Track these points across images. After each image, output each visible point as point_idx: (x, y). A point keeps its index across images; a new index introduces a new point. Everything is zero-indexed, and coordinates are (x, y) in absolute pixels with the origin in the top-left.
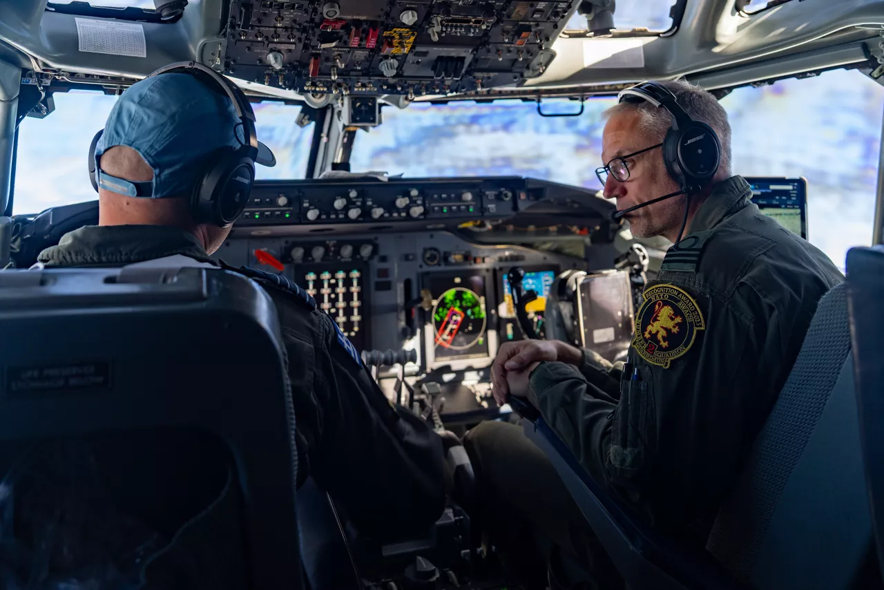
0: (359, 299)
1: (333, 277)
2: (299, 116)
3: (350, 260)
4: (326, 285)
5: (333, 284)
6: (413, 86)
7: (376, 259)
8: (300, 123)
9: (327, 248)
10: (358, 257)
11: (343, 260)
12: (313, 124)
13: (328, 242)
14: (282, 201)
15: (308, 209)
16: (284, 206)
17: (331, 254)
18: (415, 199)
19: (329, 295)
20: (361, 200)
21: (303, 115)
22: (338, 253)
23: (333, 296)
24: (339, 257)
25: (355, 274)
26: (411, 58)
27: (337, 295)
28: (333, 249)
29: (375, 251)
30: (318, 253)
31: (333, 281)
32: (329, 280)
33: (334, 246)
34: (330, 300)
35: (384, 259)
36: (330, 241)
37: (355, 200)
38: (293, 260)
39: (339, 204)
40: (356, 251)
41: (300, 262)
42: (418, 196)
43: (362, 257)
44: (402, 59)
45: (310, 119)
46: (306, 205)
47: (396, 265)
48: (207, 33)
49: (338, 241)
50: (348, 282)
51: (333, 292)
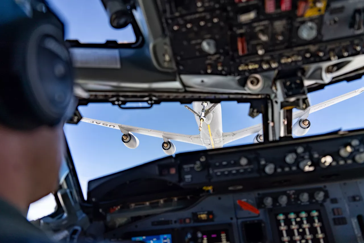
0: (322, 232)
1: (298, 216)
2: (250, 111)
3: (308, 203)
4: (294, 223)
5: (299, 222)
6: (333, 50)
7: (328, 201)
8: (252, 115)
9: (289, 197)
10: (314, 201)
11: (302, 204)
12: (261, 115)
13: (288, 192)
14: (244, 161)
15: (265, 166)
16: (246, 165)
17: (293, 200)
18: (357, 148)
19: (298, 230)
20: (307, 153)
21: (252, 109)
22: (297, 199)
23: (301, 230)
24: (299, 202)
25: (315, 214)
26: (327, 18)
27: (304, 229)
28: (293, 196)
29: (326, 196)
30: (283, 200)
31: (298, 219)
32: (295, 219)
33: (294, 194)
34: (299, 233)
35: (334, 201)
36: (290, 190)
37: (302, 155)
38: (265, 206)
39: (290, 158)
40: (312, 196)
41: (271, 207)
42: (359, 145)
43: (317, 201)
44: (319, 21)
45: (259, 112)
46: (263, 162)
47: (346, 206)
48: (155, 37)
49: (296, 191)
50: (310, 220)
51: (300, 227)
